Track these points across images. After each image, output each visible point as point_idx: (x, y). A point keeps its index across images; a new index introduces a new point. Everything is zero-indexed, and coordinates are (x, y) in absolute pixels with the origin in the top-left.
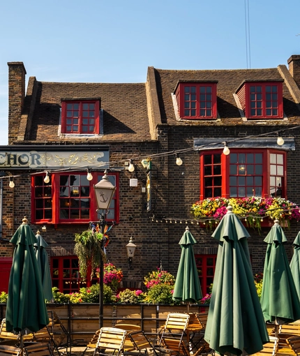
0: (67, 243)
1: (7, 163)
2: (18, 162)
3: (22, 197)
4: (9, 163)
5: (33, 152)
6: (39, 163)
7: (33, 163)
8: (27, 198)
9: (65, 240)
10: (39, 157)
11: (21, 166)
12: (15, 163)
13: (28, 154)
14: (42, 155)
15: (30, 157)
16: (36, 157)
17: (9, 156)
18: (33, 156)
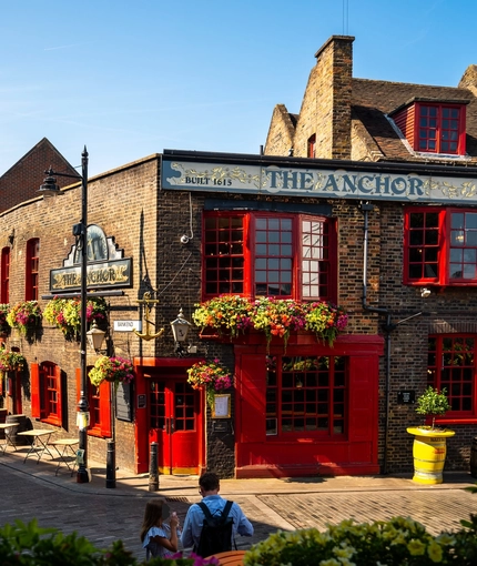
0: (451, 314)
1: (374, 190)
2: (390, 190)
3: (391, 244)
4: (378, 191)
5: (412, 176)
6: (420, 193)
7: (412, 192)
8: (397, 246)
9: (450, 311)
10: (420, 183)
11: (395, 195)
12: (387, 191)
13: (405, 177)
14: (425, 180)
15: (408, 183)
16: (416, 183)
17: (378, 179)
18: (412, 181)
